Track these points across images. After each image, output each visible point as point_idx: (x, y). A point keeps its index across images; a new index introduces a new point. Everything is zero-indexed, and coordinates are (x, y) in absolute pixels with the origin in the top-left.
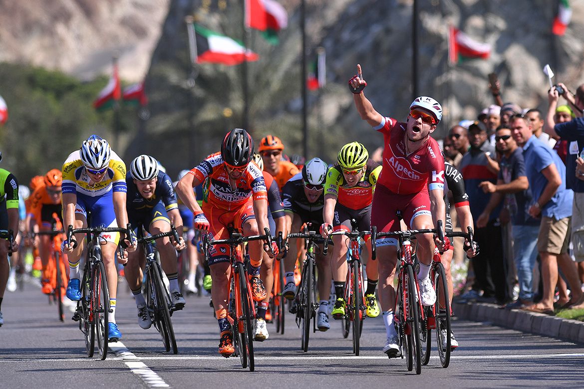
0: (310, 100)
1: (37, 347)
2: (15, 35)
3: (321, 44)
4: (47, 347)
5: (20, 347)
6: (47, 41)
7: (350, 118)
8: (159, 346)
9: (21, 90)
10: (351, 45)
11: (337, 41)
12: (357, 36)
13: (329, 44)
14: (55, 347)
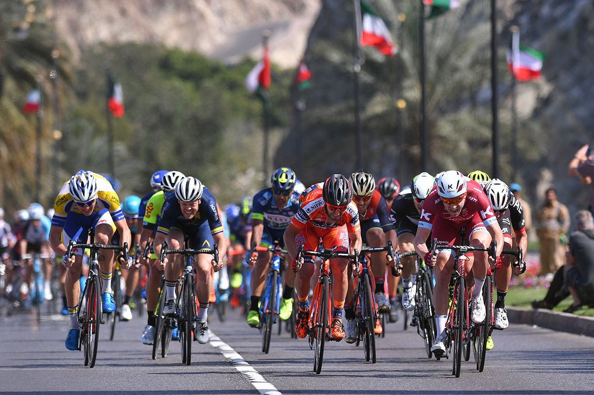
0: (501, 88)
1: (170, 389)
2: (144, 10)
3: (515, 21)
4: (181, 389)
5: (149, 390)
6: (182, 17)
7: (549, 111)
8: (318, 389)
9: (152, 75)
10: (553, 21)
11: (535, 17)
12: (560, 11)
13: (524, 20)
14: (191, 389)
